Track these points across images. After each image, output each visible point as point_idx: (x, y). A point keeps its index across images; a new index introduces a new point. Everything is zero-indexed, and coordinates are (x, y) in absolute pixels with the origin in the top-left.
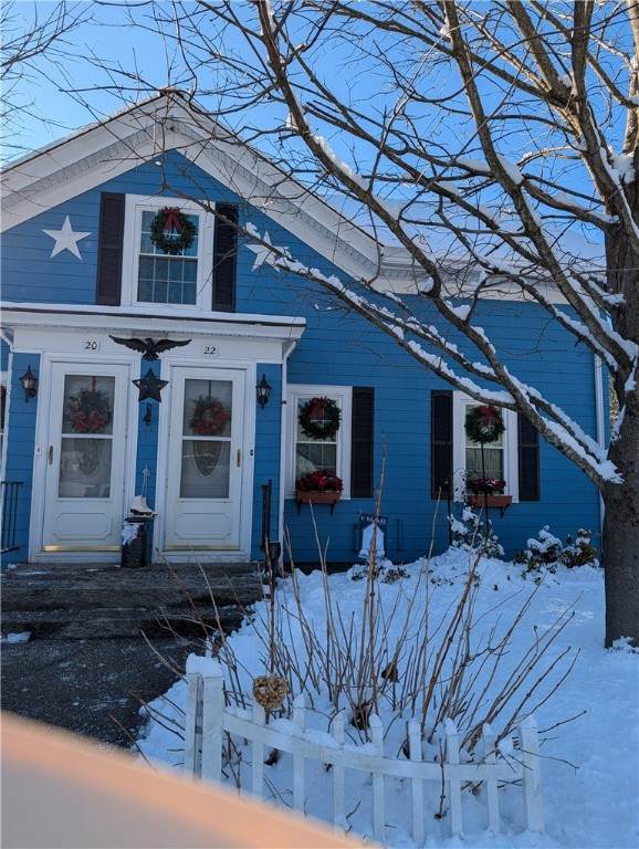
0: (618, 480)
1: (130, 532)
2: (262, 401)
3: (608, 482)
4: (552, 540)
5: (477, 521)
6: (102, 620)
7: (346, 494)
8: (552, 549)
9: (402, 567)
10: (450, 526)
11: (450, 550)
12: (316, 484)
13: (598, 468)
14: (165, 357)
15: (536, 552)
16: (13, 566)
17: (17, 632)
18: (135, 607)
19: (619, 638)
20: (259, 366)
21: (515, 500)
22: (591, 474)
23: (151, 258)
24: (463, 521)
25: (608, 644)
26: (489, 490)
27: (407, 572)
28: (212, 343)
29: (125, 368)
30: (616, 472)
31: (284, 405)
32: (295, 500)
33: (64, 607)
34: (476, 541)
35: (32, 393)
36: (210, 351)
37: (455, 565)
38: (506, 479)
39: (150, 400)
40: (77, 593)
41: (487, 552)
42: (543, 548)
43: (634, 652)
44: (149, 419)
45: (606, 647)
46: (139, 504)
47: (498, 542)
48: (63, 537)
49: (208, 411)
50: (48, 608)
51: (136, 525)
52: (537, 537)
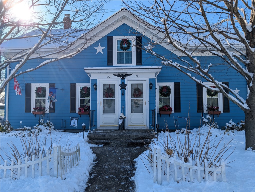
0: (248, 108)
1: (121, 122)
2: (150, 88)
3: (246, 109)
4: (233, 123)
5: (211, 119)
6: (119, 142)
7: (173, 112)
8: (233, 126)
9: (190, 131)
10: (203, 120)
11: (203, 126)
12: (165, 109)
13: (243, 105)
14: (126, 78)
15: (228, 127)
16: (94, 130)
17: (101, 144)
18: (125, 139)
19: (249, 148)
20: (150, 79)
21: (222, 112)
22: (241, 107)
23: (120, 52)
24: (207, 119)
25: (246, 149)
26: (214, 110)
27: (191, 132)
28: (137, 74)
29: (117, 82)
30: (248, 106)
31: (156, 89)
32: (160, 113)
33: (109, 139)
34: (210, 124)
35: (96, 89)
36: (137, 76)
37: (205, 130)
38: (219, 106)
39: (123, 89)
40: (112, 136)
41: (214, 127)
42: (230, 126)
43: (253, 151)
44: (123, 94)
45: (246, 150)
46: (122, 115)
47: (217, 124)
48: (105, 123)
49: (137, 91)
50: (106, 139)
51: (122, 120)
52: (228, 123)
